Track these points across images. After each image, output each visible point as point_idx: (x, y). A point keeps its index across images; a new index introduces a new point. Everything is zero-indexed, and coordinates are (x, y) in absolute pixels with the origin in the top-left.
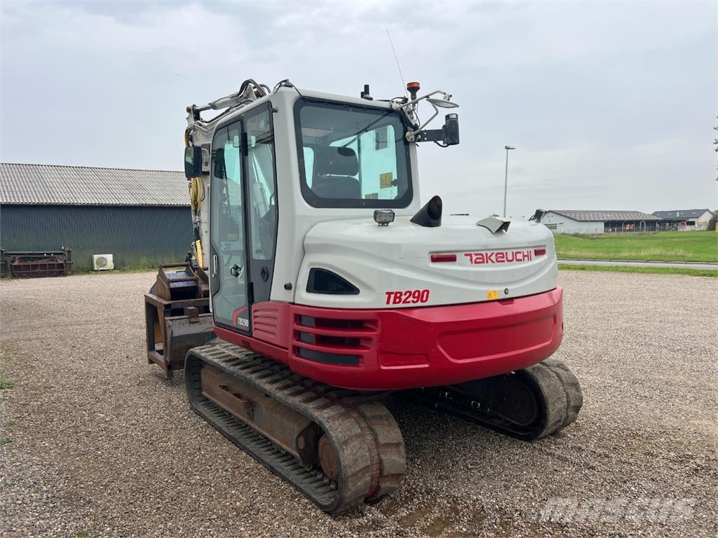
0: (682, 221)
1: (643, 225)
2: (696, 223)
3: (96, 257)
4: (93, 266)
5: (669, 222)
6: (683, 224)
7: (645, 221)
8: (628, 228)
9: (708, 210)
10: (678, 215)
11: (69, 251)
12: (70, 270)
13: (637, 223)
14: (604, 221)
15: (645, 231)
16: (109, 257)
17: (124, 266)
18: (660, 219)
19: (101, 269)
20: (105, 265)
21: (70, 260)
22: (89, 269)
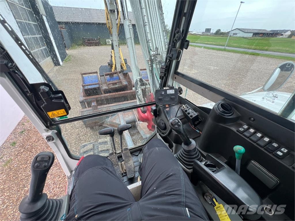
1: (265, 35)
2: (284, 35)
3: (107, 40)
4: (106, 43)
5: (275, 34)
6: (279, 35)
8: (260, 36)
12: (100, 44)
14: (253, 33)
18: (272, 33)
20: (109, 43)
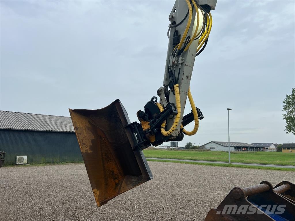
0: (264, 147)
1: (249, 149)
2: (269, 148)
3: (18, 157)
4: (15, 162)
5: (259, 147)
7: (250, 147)
8: (244, 150)
9: (273, 143)
10: (261, 145)
11: (4, 154)
12: (3, 164)
13: (247, 148)
14: (234, 146)
15: (250, 151)
16: (25, 157)
17: (33, 162)
18: (255, 146)
19: (20, 163)
20: (22, 161)
21: (4, 158)
22: (13, 163)
